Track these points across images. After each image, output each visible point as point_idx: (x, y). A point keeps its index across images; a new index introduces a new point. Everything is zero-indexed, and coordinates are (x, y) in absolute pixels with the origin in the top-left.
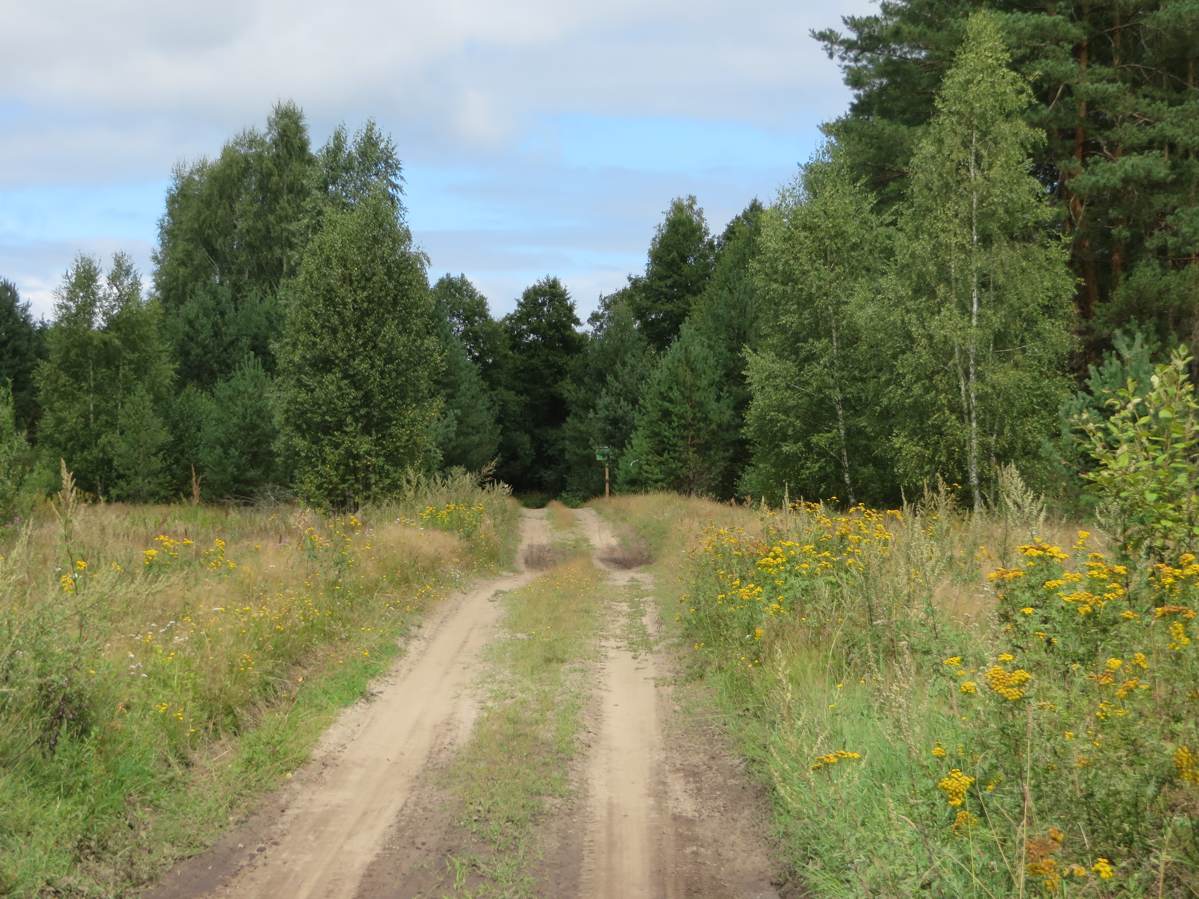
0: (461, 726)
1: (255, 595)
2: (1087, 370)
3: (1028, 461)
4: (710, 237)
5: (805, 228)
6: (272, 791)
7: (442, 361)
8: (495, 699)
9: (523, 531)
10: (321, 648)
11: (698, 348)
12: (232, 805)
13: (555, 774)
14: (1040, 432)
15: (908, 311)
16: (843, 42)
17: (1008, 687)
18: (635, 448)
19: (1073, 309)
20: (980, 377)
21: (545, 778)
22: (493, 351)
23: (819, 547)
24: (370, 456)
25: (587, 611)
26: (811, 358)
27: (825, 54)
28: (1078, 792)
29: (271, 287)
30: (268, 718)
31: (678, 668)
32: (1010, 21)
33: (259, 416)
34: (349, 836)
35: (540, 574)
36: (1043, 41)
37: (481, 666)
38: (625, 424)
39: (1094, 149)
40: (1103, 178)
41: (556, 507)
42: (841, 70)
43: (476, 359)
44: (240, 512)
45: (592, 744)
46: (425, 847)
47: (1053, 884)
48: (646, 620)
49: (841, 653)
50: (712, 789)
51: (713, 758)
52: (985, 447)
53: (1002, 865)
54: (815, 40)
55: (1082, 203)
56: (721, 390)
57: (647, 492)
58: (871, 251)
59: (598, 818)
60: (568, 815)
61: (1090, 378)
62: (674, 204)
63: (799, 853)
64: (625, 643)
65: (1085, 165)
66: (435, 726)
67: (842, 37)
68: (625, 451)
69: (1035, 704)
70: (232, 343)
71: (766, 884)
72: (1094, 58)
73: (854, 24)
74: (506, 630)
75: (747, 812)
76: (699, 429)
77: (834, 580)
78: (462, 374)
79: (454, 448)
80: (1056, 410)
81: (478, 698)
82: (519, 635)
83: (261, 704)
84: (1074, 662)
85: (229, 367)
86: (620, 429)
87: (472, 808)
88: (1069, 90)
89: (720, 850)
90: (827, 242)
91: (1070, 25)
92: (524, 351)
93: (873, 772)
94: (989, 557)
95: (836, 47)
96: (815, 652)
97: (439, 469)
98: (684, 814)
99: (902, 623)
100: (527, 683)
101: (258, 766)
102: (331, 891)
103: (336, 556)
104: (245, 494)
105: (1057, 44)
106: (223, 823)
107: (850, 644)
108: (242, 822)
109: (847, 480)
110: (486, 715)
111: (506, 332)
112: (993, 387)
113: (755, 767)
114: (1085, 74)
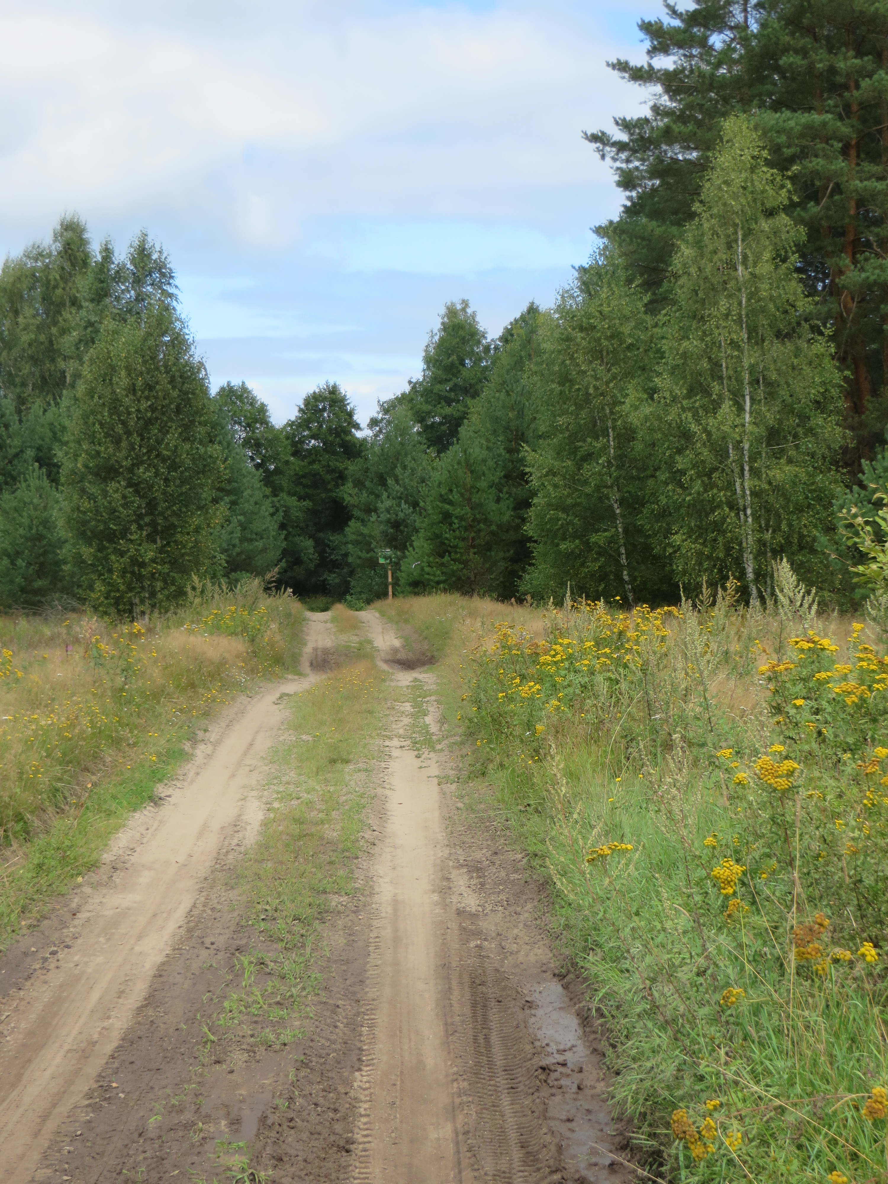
0: (248, 827)
1: (43, 703)
2: (860, 465)
3: (804, 556)
4: (489, 340)
5: (582, 329)
6: (63, 895)
7: (225, 468)
8: (281, 800)
9: (308, 635)
10: (109, 755)
11: (477, 450)
12: (24, 910)
13: (341, 873)
14: (815, 527)
15: (683, 409)
16: (614, 144)
17: (777, 777)
18: (417, 550)
19: (843, 404)
20: (755, 473)
21: (331, 876)
22: (275, 458)
23: (599, 643)
24: (157, 563)
25: (370, 712)
26: (588, 457)
27: (598, 156)
28: (847, 878)
29: (55, 399)
30: (58, 824)
31: (461, 765)
32: (781, 121)
33: (45, 527)
34: (140, 938)
35: (324, 677)
36: (813, 139)
37: (267, 768)
38: (406, 526)
39: (864, 246)
40: (873, 274)
41: (339, 609)
42: (612, 171)
43: (258, 466)
44: (29, 622)
45: (376, 842)
46: (214, 946)
47: (823, 969)
48: (428, 720)
49: (620, 748)
50: (495, 883)
51: (496, 853)
52: (761, 542)
53: (774, 951)
54: (587, 142)
55: (853, 299)
56: (501, 491)
57: (430, 593)
58: (646, 351)
59: (383, 915)
60: (354, 912)
61: (864, 474)
62: (448, 308)
63: (580, 944)
64: (408, 742)
65: (855, 262)
66: (222, 828)
67: (614, 139)
68: (407, 553)
69: (803, 793)
70: (16, 455)
71: (549, 975)
72: (863, 156)
73: (626, 125)
74: (291, 732)
75: (529, 906)
76: (480, 531)
77: (613, 677)
78: (245, 480)
79: (238, 554)
80: (831, 505)
81: (264, 800)
82: (304, 737)
83: (51, 810)
84: (845, 751)
85: (14, 479)
86: (402, 532)
87: (259, 907)
88: (838, 189)
89: (503, 944)
90: (605, 343)
91: (839, 124)
92: (305, 457)
93: (651, 863)
94: (764, 651)
95: (608, 149)
96: (594, 748)
97: (224, 576)
98: (468, 909)
99: (680, 717)
100: (312, 783)
101: (49, 872)
102: (123, 992)
103: (122, 663)
104: (33, 604)
105: (827, 143)
106: (15, 928)
107: (629, 739)
108: (35, 926)
109: (626, 578)
110: (272, 815)
111: (287, 438)
112: (770, 483)
113: (535, 863)
114: (854, 172)
